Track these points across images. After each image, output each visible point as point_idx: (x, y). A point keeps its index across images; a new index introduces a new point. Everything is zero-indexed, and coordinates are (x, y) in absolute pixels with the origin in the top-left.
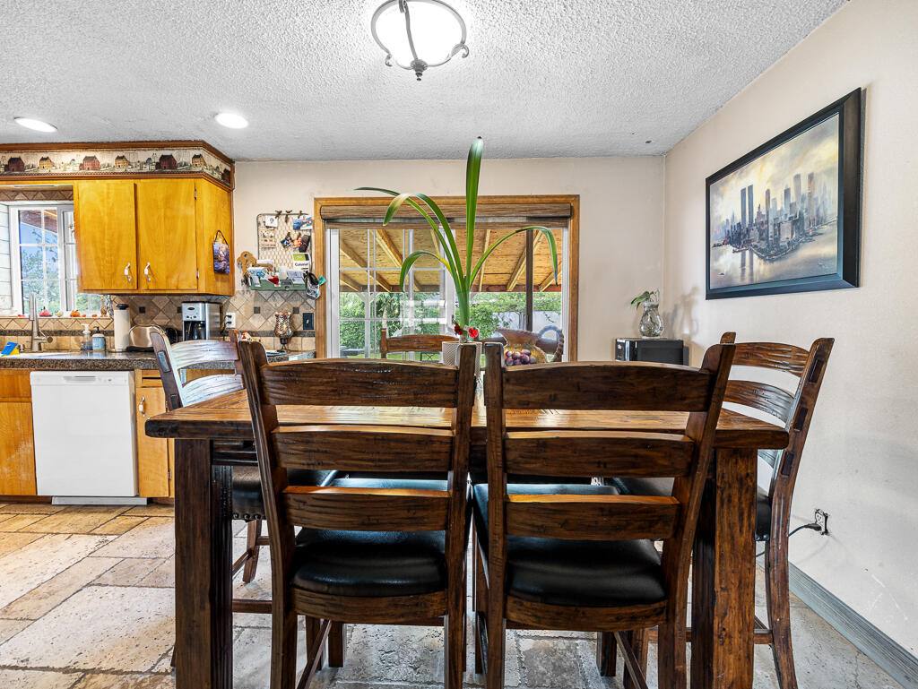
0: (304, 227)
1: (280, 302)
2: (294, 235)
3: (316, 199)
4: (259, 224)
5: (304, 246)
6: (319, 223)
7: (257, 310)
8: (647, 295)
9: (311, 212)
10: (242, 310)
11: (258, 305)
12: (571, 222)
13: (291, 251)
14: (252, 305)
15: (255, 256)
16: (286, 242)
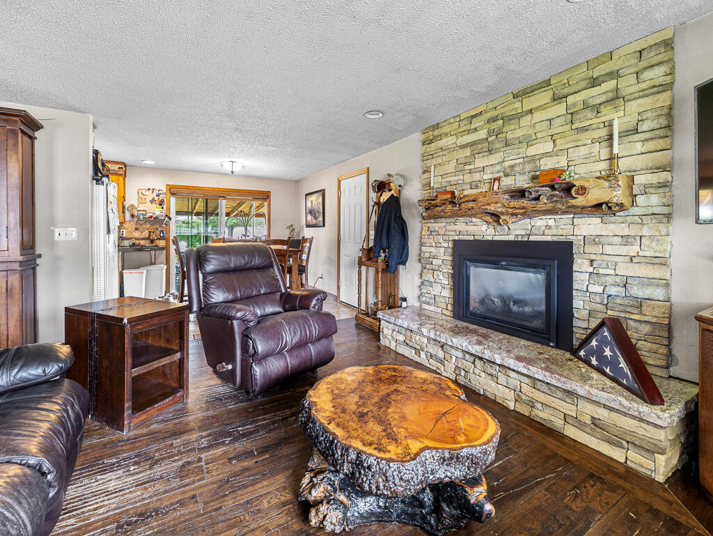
0: (161, 196)
1: (149, 226)
2: (156, 198)
3: (167, 185)
4: (138, 193)
5: (161, 203)
6: (168, 194)
7: (137, 229)
8: (291, 226)
9: (164, 189)
10: (129, 229)
11: (137, 227)
12: (268, 200)
13: (154, 205)
14: (134, 227)
15: (136, 206)
16: (152, 201)
